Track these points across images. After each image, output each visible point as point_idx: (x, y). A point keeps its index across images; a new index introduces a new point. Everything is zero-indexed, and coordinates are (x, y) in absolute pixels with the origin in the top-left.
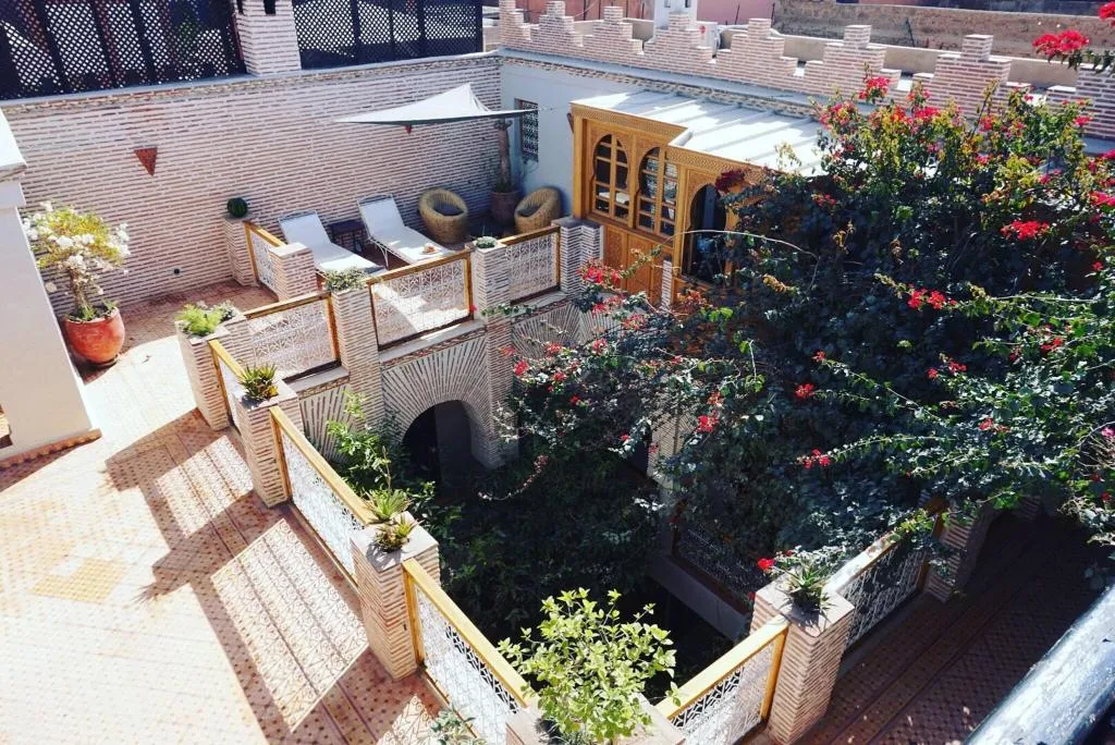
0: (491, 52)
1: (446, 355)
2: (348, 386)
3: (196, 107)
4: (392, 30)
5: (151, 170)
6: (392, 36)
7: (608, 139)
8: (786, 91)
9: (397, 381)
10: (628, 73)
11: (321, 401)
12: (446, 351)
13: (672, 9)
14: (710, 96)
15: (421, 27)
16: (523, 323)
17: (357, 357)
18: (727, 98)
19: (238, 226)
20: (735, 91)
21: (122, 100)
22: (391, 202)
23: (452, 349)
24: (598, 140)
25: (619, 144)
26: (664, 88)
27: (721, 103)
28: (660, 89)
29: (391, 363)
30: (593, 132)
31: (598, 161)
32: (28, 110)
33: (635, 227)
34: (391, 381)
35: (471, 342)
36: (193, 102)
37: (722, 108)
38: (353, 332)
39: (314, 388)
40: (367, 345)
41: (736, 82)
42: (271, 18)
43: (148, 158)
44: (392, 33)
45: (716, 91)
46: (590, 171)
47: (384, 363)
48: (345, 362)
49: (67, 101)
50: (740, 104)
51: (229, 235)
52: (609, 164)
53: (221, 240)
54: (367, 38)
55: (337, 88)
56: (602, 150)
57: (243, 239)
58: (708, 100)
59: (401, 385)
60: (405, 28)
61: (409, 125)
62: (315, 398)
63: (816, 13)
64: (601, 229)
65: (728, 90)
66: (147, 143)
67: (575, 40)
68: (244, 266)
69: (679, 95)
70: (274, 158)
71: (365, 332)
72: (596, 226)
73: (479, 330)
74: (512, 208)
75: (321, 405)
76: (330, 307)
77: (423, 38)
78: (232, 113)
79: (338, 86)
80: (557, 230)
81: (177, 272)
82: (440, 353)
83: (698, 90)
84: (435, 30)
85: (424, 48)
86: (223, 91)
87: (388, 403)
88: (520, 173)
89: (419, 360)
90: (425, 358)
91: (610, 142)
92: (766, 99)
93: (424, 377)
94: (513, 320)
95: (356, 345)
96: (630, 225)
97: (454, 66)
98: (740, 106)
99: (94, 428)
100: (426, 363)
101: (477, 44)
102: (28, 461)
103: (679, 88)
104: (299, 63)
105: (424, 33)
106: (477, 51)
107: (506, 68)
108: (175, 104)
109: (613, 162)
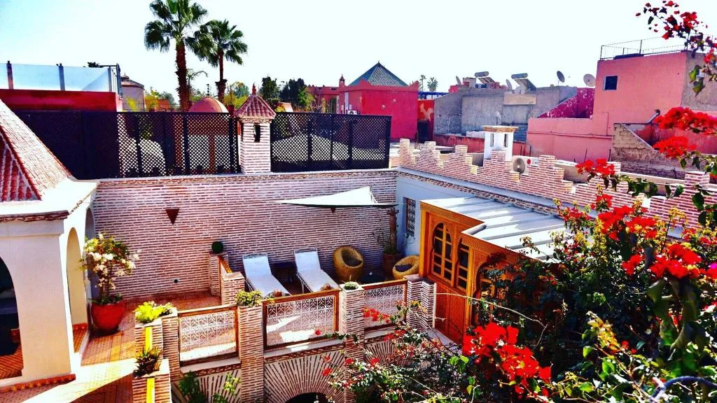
0: (393, 169)
1: (313, 359)
2: (240, 371)
3: (205, 189)
4: (332, 153)
5: (173, 222)
6: (331, 157)
7: (441, 225)
8: (564, 202)
9: (276, 373)
10: (466, 186)
11: (220, 379)
12: (313, 357)
13: (494, 148)
14: (514, 203)
15: (350, 152)
16: (374, 344)
17: (248, 352)
18: (525, 205)
19: (215, 259)
20: (529, 200)
21: (165, 182)
22: (315, 254)
23: (319, 356)
24: (435, 226)
25: (447, 230)
26: (487, 196)
27: (521, 207)
28: (484, 197)
29: (273, 359)
30: (433, 222)
31: (436, 240)
32: (115, 184)
33: (455, 286)
34: (272, 372)
35: (333, 353)
36: (203, 186)
37: (520, 211)
38: (247, 334)
39: (216, 369)
40: (256, 344)
41: (532, 195)
42: (257, 143)
43: (173, 214)
44: (331, 155)
45: (518, 200)
46: (430, 246)
47: (267, 359)
48: (240, 355)
49: (136, 181)
50: (533, 209)
51: (210, 263)
52: (441, 242)
53: (205, 266)
54: (315, 157)
55: (290, 184)
56: (438, 233)
57: (217, 266)
58: (514, 206)
59: (278, 376)
60: (340, 152)
61: (333, 208)
62: (216, 376)
63: (640, 156)
64: (435, 285)
65: (525, 200)
66: (174, 206)
67: (439, 164)
68: (214, 283)
69: (496, 201)
70: (246, 220)
71: (256, 335)
72: (431, 283)
73: (339, 344)
74: (393, 264)
75: (219, 381)
76: (236, 314)
77: (350, 158)
78: (226, 194)
79: (291, 183)
80: (406, 283)
81: (176, 281)
82: (309, 357)
83: (506, 198)
84: (359, 154)
85: (350, 164)
86: (223, 180)
87: (267, 387)
88: (403, 243)
89: (294, 360)
90: (298, 359)
91: (443, 228)
92: (549, 207)
93: (295, 372)
94: (366, 341)
95: (248, 343)
96: (452, 285)
97: (366, 175)
98: (533, 211)
99: (72, 373)
100: (298, 363)
101: (385, 163)
102: (27, 388)
103: (495, 197)
104: (270, 168)
105: (351, 156)
106: (384, 168)
107: (400, 179)
108: (194, 186)
109: (444, 241)
